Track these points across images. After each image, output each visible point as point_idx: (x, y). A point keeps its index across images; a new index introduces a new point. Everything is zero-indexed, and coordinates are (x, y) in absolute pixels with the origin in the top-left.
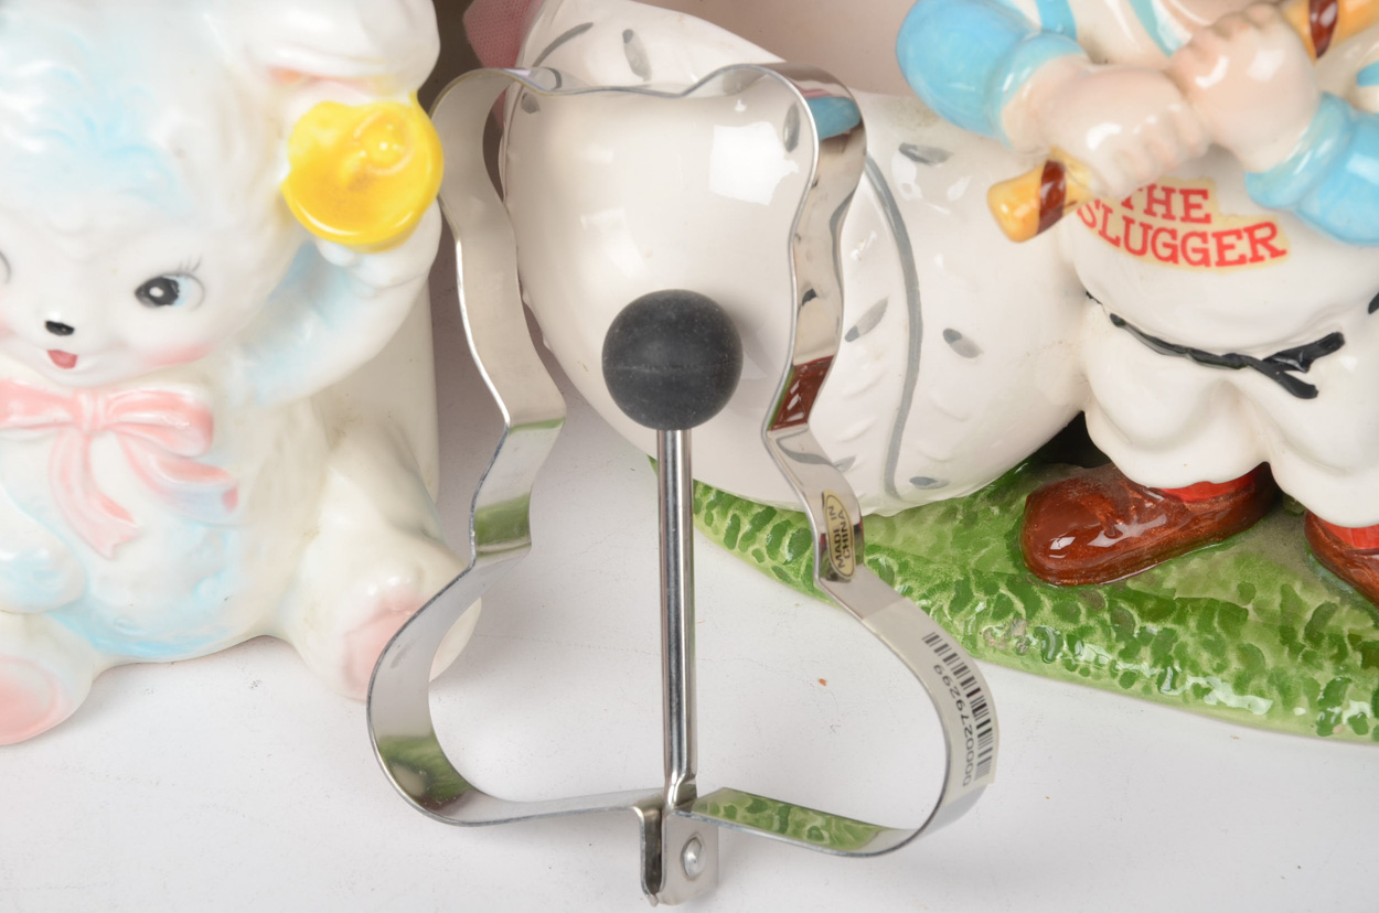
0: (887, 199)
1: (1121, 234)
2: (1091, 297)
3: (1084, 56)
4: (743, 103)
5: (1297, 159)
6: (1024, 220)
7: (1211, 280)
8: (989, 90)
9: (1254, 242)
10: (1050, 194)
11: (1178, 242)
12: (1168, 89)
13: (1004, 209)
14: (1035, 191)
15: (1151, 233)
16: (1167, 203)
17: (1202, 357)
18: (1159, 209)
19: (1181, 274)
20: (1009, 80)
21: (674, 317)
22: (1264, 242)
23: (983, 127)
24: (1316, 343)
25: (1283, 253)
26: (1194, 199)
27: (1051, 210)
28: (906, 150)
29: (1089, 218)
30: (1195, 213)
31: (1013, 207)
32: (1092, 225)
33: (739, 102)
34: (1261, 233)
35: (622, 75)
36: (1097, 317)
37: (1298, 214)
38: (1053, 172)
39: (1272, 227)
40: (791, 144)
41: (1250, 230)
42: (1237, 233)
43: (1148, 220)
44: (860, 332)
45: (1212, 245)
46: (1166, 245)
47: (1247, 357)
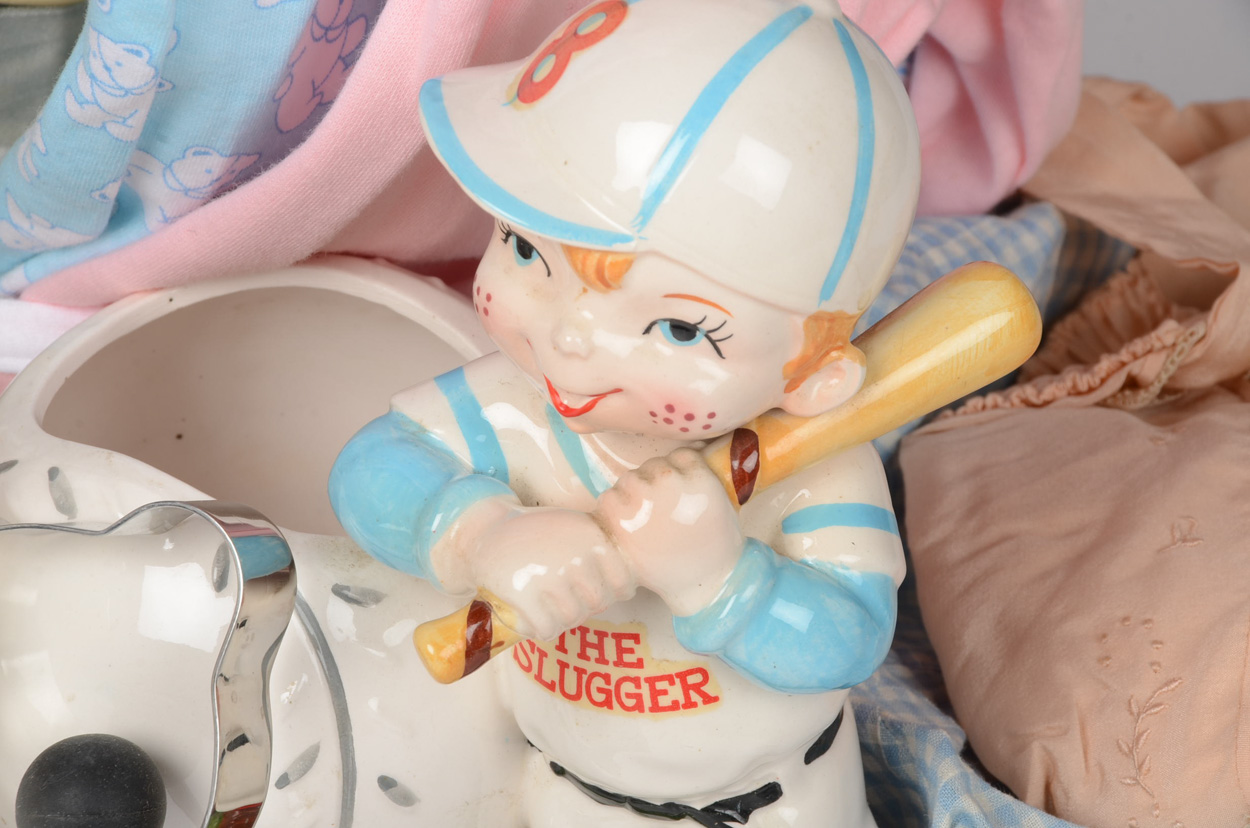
0: (320, 642)
1: (557, 680)
2: (532, 745)
3: (514, 498)
4: (171, 541)
5: (722, 603)
6: (450, 661)
7: (646, 725)
8: (419, 530)
9: (686, 688)
10: (476, 635)
11: (612, 687)
12: (593, 531)
13: (431, 649)
14: (462, 632)
15: (585, 678)
16: (600, 647)
17: (641, 807)
18: (592, 653)
19: (616, 718)
20: (438, 519)
21: (92, 762)
22: (697, 688)
23: (413, 568)
24: (753, 792)
25: (716, 699)
26: (627, 643)
27: (478, 651)
28: (339, 591)
29: (526, 664)
30: (628, 658)
31: (439, 648)
32: (528, 669)
33: (167, 540)
34: (693, 679)
35: (45, 511)
36: (539, 765)
37: (724, 656)
38: (479, 613)
39: (704, 673)
40: (220, 584)
41: (683, 676)
42: (670, 679)
43: (582, 664)
44: (291, 779)
45: (645, 690)
46: (600, 690)
47: (685, 807)
